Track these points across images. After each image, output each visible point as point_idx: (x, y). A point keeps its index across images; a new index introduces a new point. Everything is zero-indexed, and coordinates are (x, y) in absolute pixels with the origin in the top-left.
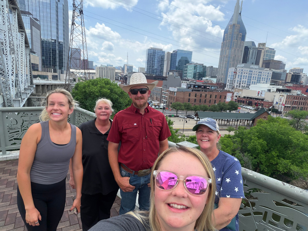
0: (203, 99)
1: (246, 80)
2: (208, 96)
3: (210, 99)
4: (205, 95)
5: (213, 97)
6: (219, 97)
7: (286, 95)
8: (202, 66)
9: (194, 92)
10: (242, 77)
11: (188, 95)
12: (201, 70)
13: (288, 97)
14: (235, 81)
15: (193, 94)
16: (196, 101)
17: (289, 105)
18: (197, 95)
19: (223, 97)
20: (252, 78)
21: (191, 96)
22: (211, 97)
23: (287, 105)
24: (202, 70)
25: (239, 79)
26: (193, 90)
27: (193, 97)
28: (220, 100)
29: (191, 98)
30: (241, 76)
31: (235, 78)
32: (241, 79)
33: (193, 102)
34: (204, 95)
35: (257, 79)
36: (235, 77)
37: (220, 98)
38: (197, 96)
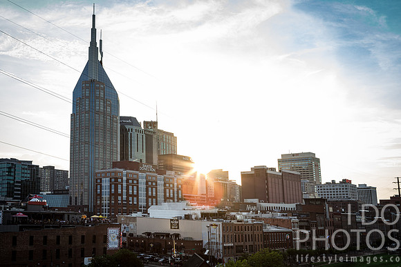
0: (51, 248)
2: (64, 241)
3: (68, 247)
4: (55, 238)
5: (77, 242)
6: (91, 239)
7: (221, 223)
8: (26, 167)
9: (27, 233)
11: (10, 240)
12: (26, 175)
15: (24, 238)
16: (34, 256)
17: (230, 245)
18: (34, 239)
19: (100, 239)
21: (18, 243)
22: (70, 242)
23: (227, 245)
24: (29, 175)
26: (21, 228)
27: (23, 247)
28: (93, 247)
29: (18, 248)
30: (125, 188)
33: (26, 260)
38: (34, 243)
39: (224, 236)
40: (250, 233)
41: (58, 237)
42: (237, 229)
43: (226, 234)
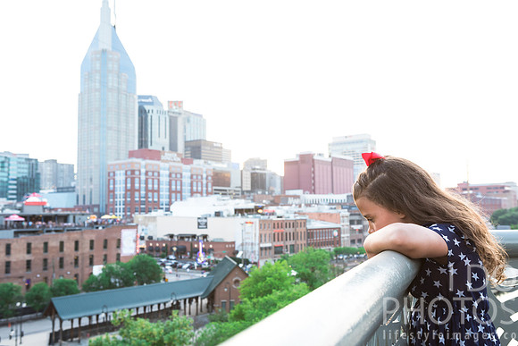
0: (53, 257)
2: (69, 247)
3: (74, 254)
4: (58, 244)
5: (85, 248)
6: (102, 244)
7: (257, 220)
9: (24, 239)
11: (3, 249)
12: (22, 171)
13: (263, 225)
15: (19, 245)
16: (32, 266)
18: (33, 246)
19: (113, 244)
21: (12, 251)
22: (76, 249)
23: (264, 245)
24: (26, 171)
26: (16, 234)
27: (19, 256)
28: (104, 253)
29: (13, 258)
30: (143, 182)
33: (22, 272)
34: (54, 244)
35: (181, 187)
37: (105, 247)
38: (32, 251)
40: (291, 230)
42: (276, 227)
43: (263, 233)
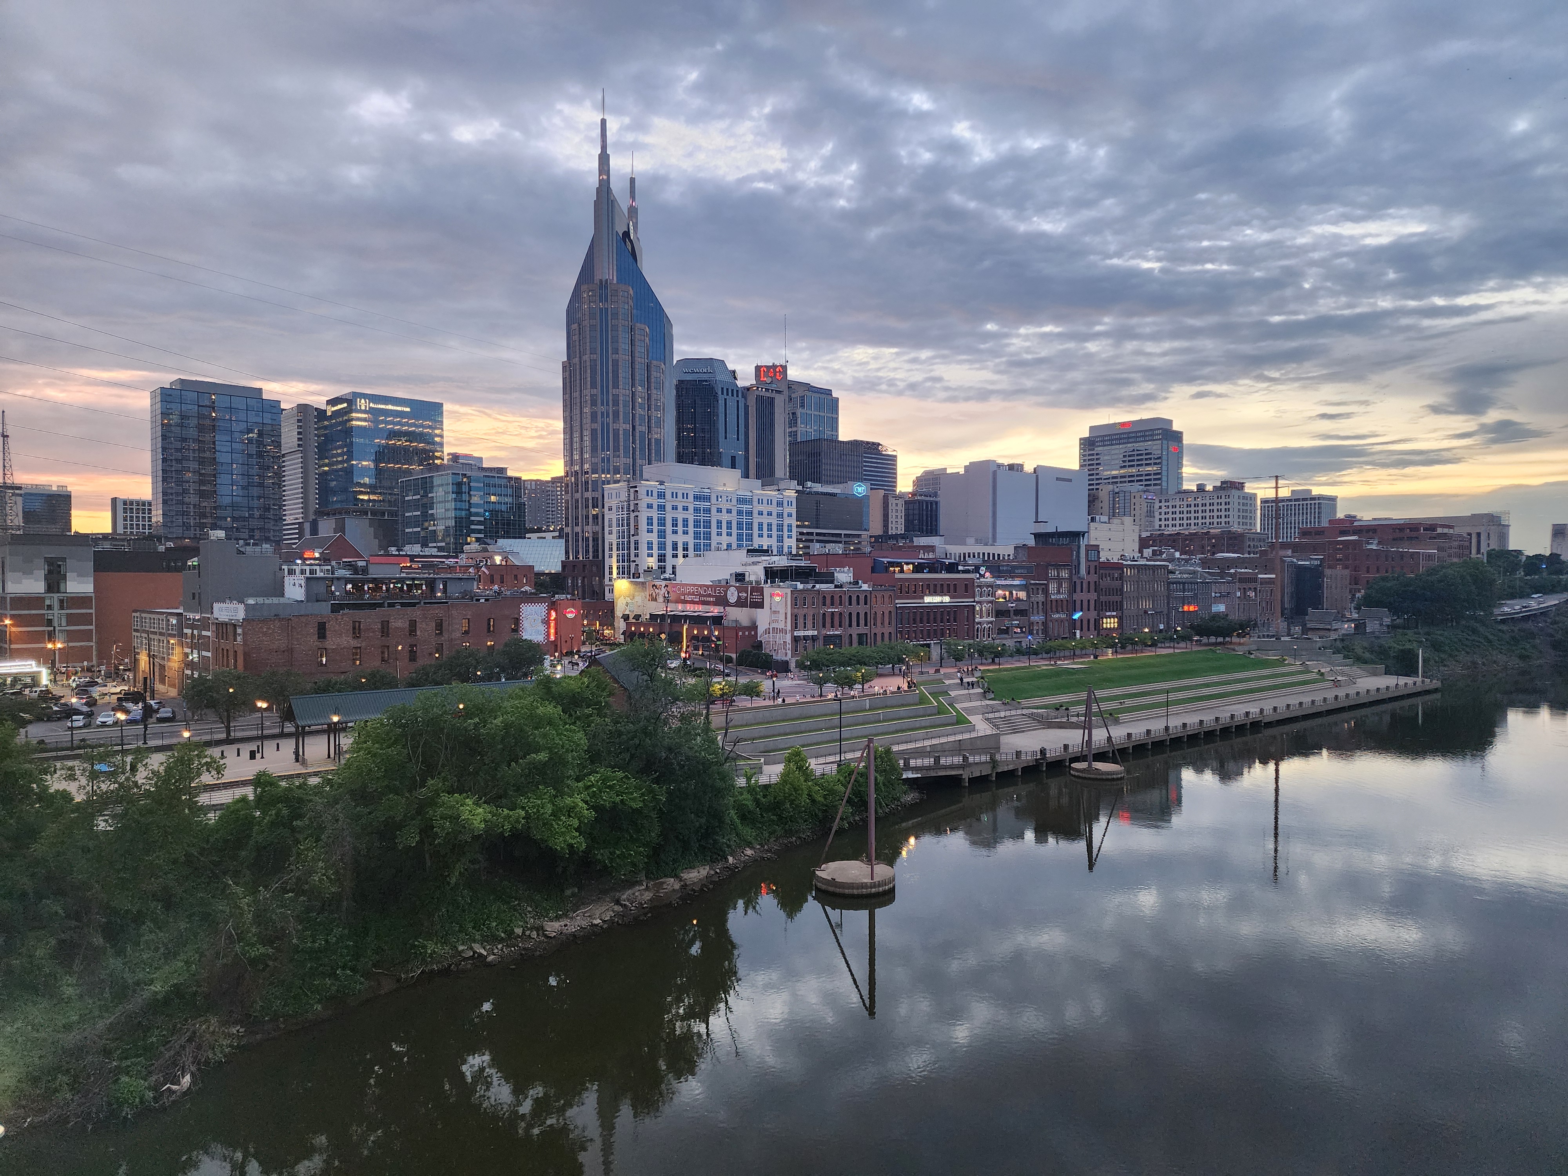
0: (399, 643)
1: (690, 539)
2: (426, 629)
3: (436, 640)
4: (407, 625)
5: (454, 632)
6: (486, 625)
7: (789, 590)
9: (346, 616)
10: (669, 528)
11: (313, 630)
13: (799, 598)
14: (636, 548)
15: (340, 625)
16: (362, 656)
17: (810, 632)
18: (362, 626)
19: (504, 626)
20: (714, 530)
21: (328, 633)
22: (439, 632)
23: (802, 633)
24: (502, 499)
25: (654, 538)
26: (336, 608)
27: (340, 640)
28: (488, 639)
29: (329, 644)
30: (662, 522)
31: (636, 534)
32: (662, 534)
33: (346, 665)
34: (399, 624)
35: (734, 531)
36: (636, 528)
37: (490, 630)
38: (363, 634)
39: (795, 617)
40: (862, 609)
41: (413, 624)
42: (828, 601)
43: (801, 612)
